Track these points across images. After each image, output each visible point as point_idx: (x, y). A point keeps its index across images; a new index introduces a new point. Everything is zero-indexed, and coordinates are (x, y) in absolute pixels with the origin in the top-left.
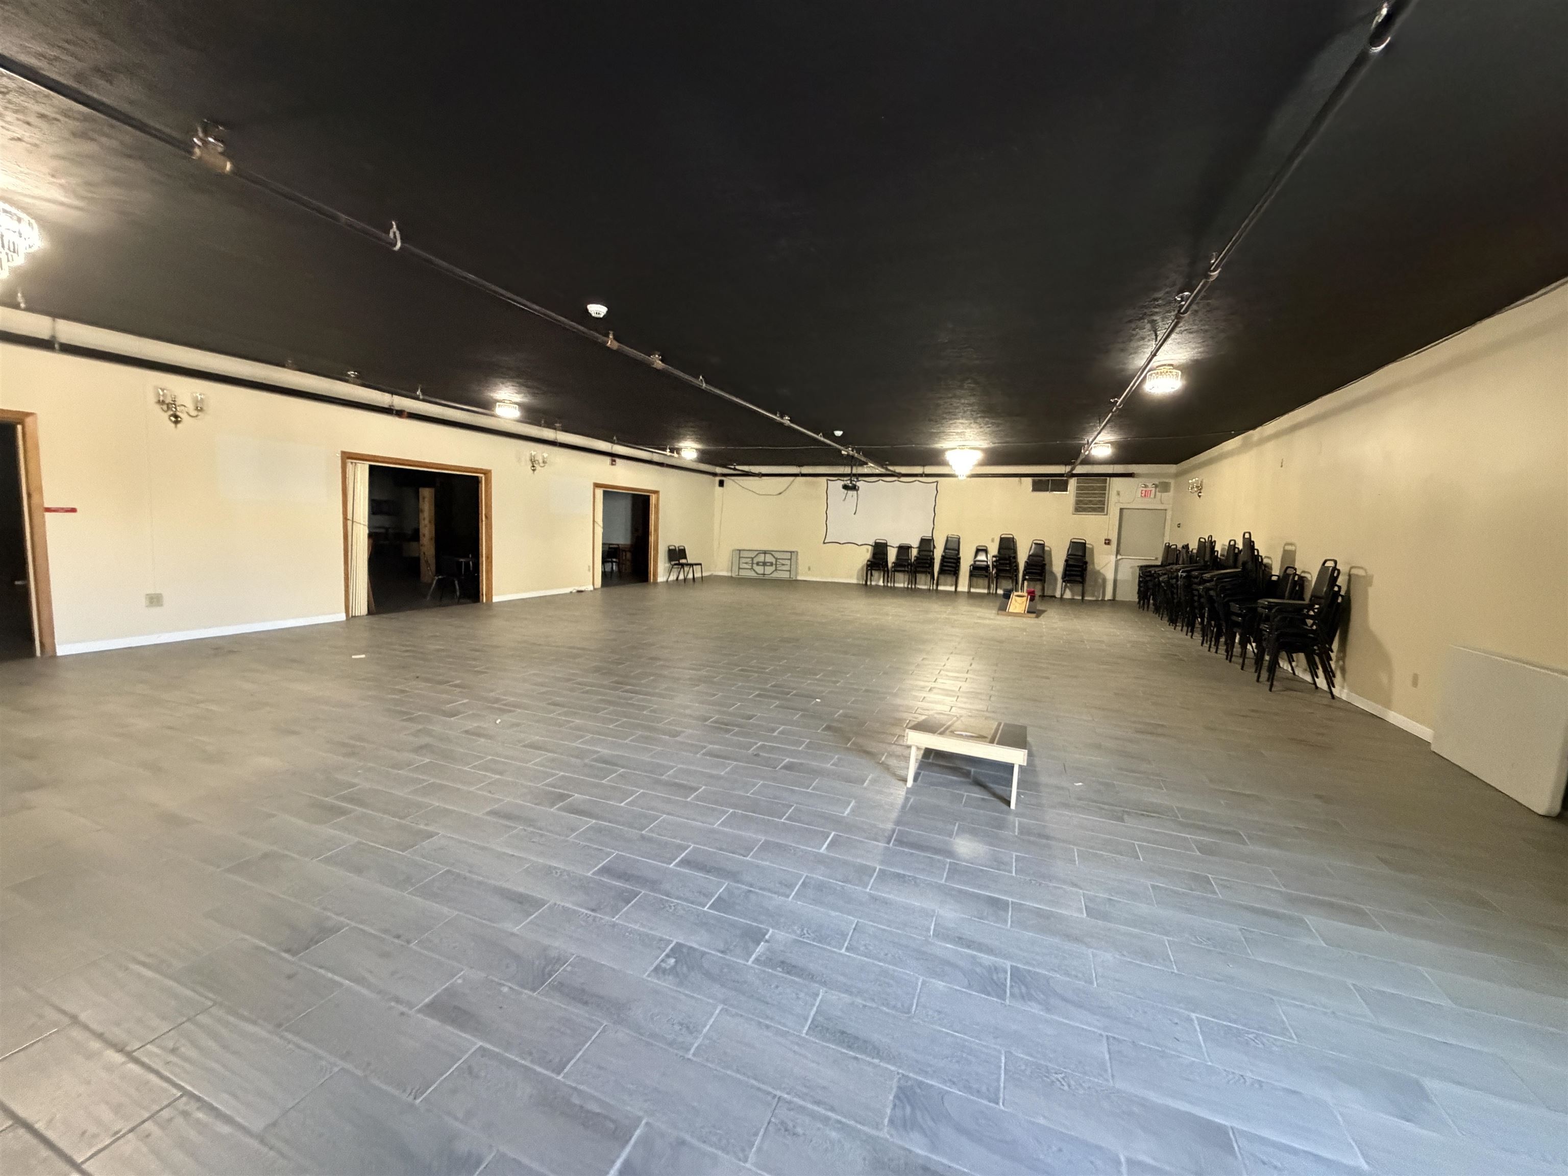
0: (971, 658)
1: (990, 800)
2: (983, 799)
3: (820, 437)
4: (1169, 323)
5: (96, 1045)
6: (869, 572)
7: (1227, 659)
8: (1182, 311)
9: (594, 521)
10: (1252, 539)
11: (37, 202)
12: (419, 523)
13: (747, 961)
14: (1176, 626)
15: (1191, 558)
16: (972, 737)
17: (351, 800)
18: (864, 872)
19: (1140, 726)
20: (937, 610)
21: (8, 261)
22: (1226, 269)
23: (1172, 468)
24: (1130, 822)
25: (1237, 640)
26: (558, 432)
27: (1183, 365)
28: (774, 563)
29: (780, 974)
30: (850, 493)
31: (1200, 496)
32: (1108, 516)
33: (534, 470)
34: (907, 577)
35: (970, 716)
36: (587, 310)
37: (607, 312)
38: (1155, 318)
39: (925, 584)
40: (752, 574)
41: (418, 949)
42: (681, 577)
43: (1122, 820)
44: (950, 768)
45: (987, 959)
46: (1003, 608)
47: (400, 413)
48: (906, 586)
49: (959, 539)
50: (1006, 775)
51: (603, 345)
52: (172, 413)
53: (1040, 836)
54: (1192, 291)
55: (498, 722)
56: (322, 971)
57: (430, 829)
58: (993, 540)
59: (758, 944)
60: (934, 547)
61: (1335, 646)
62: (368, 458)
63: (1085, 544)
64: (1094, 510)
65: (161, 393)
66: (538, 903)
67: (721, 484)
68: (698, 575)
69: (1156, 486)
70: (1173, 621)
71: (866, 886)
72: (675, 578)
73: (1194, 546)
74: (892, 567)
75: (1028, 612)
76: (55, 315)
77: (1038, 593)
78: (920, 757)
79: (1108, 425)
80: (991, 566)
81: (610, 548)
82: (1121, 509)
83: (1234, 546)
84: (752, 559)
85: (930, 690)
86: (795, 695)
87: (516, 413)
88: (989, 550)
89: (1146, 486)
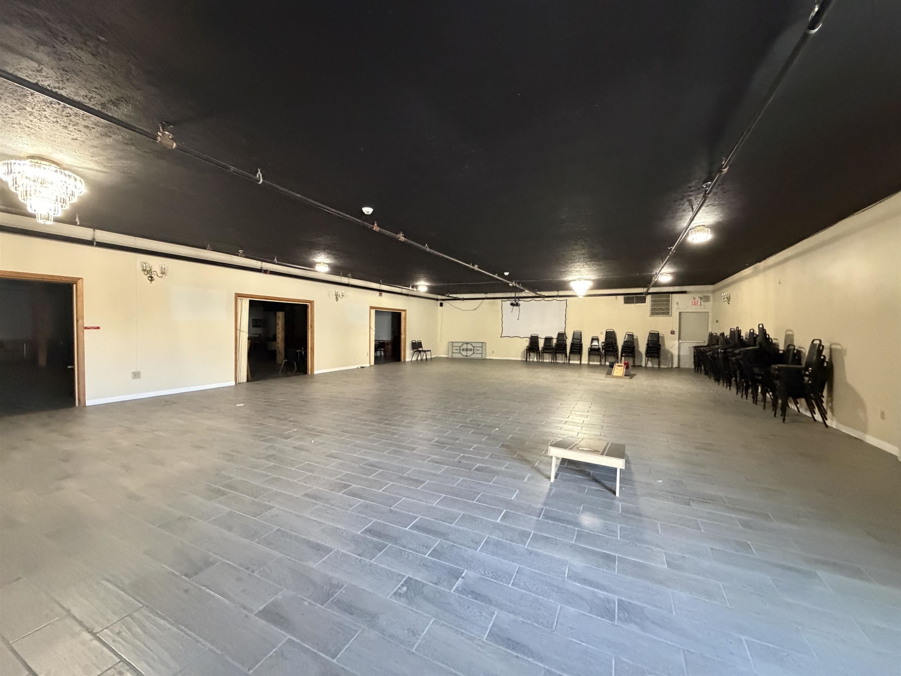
0: (590, 403)
1: (601, 490)
2: (598, 490)
3: (496, 276)
4: (700, 200)
5: (78, 628)
6: (528, 353)
7: (754, 402)
8: (707, 193)
9: (370, 327)
10: (765, 328)
11: (85, 170)
12: (276, 332)
13: (451, 590)
14: (719, 382)
15: (726, 341)
16: (591, 451)
17: (230, 487)
18: (525, 535)
19: (697, 445)
20: (570, 375)
21: (70, 200)
22: (732, 167)
23: (710, 287)
24: (695, 506)
25: (760, 391)
26: (350, 279)
27: (711, 225)
28: (472, 349)
29: (471, 600)
30: (515, 307)
31: (729, 303)
32: (671, 317)
33: (337, 300)
34: (550, 356)
35: (590, 439)
36: (362, 211)
37: (373, 211)
38: (691, 198)
39: (562, 360)
40: (460, 356)
41: (258, 576)
42: (419, 358)
43: (689, 505)
44: (577, 471)
45: (602, 594)
46: (609, 373)
47: (265, 272)
48: (550, 361)
49: (581, 333)
50: (612, 475)
51: (371, 229)
52: (149, 275)
53: (635, 514)
54: (712, 181)
55: (312, 442)
56: (204, 588)
57: (271, 504)
58: (602, 333)
59: (458, 579)
60: (566, 338)
61: (825, 393)
62: (249, 296)
63: (658, 334)
64: (663, 314)
65: (144, 265)
66: (327, 550)
67: (441, 305)
68: (429, 357)
69: (701, 298)
70: (717, 380)
71: (525, 544)
72: (416, 359)
73: (727, 334)
74: (542, 350)
75: (625, 375)
76: (95, 228)
77: (631, 363)
78: (559, 463)
79: (668, 263)
80: (601, 348)
81: (379, 342)
82: (680, 313)
83: (753, 333)
84: (460, 347)
85: (566, 422)
86: (484, 426)
87: (327, 269)
88: (599, 338)
89: (694, 299)
